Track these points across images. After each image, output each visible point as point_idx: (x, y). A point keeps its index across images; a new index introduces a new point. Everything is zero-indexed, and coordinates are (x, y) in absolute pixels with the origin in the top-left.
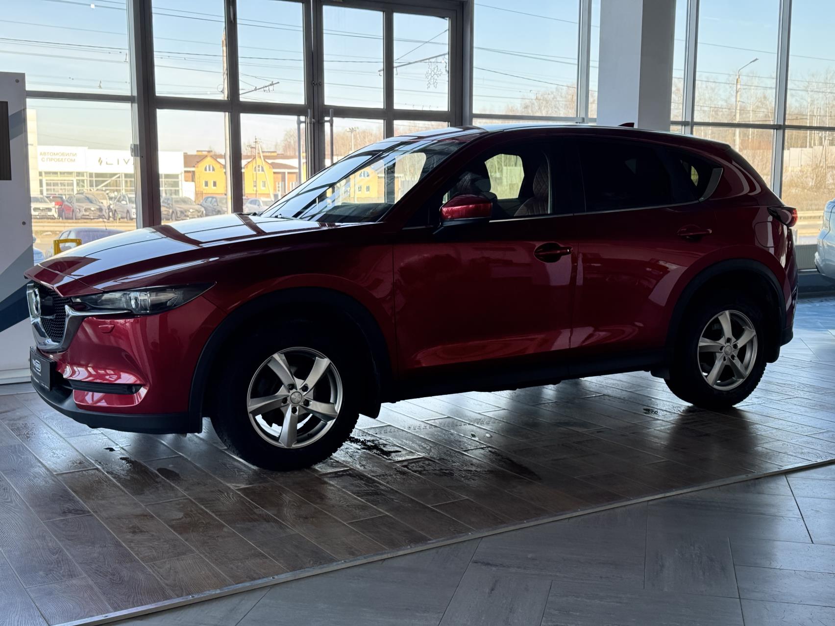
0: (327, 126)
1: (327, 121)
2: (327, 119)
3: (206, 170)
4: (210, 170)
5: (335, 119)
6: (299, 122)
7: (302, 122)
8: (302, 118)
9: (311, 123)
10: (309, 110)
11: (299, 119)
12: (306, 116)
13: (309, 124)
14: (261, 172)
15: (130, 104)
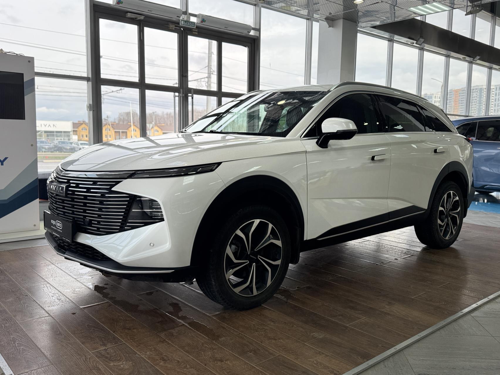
0: (190, 99)
2: (189, 95)
3: (82, 130)
4: (84, 130)
6: (175, 96)
7: (177, 96)
8: (177, 94)
10: (181, 90)
11: (174, 94)
12: (179, 93)
13: (181, 97)
14: (109, 131)
15: (86, 82)
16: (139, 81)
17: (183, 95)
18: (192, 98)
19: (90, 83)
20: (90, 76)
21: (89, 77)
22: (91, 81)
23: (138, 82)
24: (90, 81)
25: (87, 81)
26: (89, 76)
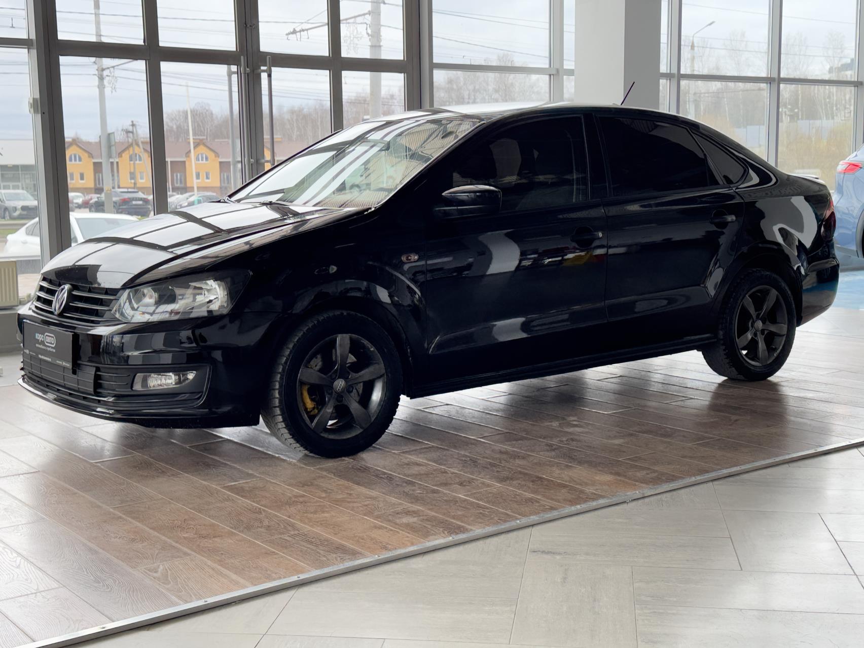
0: (264, 76)
1: (264, 71)
2: (263, 68)
3: (71, 160)
4: (75, 160)
5: (273, 69)
6: (230, 74)
7: (234, 73)
8: (234, 68)
9: (245, 73)
10: (242, 57)
11: (229, 69)
12: (237, 63)
13: (242, 74)
14: (138, 162)
15: (26, 50)
16: (144, 42)
17: (248, 69)
18: (270, 76)
19: (34, 52)
20: (33, 36)
21: (32, 40)
22: (35, 47)
23: (143, 44)
24: (34, 49)
25: (29, 49)
26: (30, 38)
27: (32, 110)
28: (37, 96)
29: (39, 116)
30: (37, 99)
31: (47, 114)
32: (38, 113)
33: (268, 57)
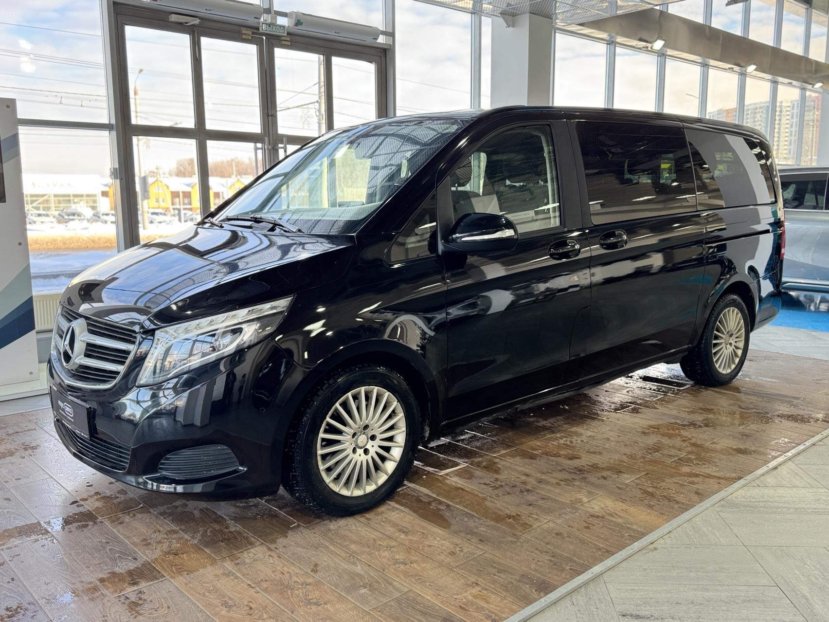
0: (281, 151)
2: (280, 145)
6: (256, 149)
7: (259, 149)
8: (259, 145)
9: (268, 149)
10: (266, 138)
11: (256, 146)
12: (263, 142)
13: (266, 150)
16: (195, 126)
17: (270, 146)
18: (285, 150)
19: (114, 133)
20: (113, 122)
22: (115, 129)
24: (113, 130)
25: (109, 130)
26: (111, 123)
27: (113, 177)
28: (117, 166)
29: (118, 181)
30: (116, 168)
31: (124, 180)
32: (117, 179)
33: (284, 138)
